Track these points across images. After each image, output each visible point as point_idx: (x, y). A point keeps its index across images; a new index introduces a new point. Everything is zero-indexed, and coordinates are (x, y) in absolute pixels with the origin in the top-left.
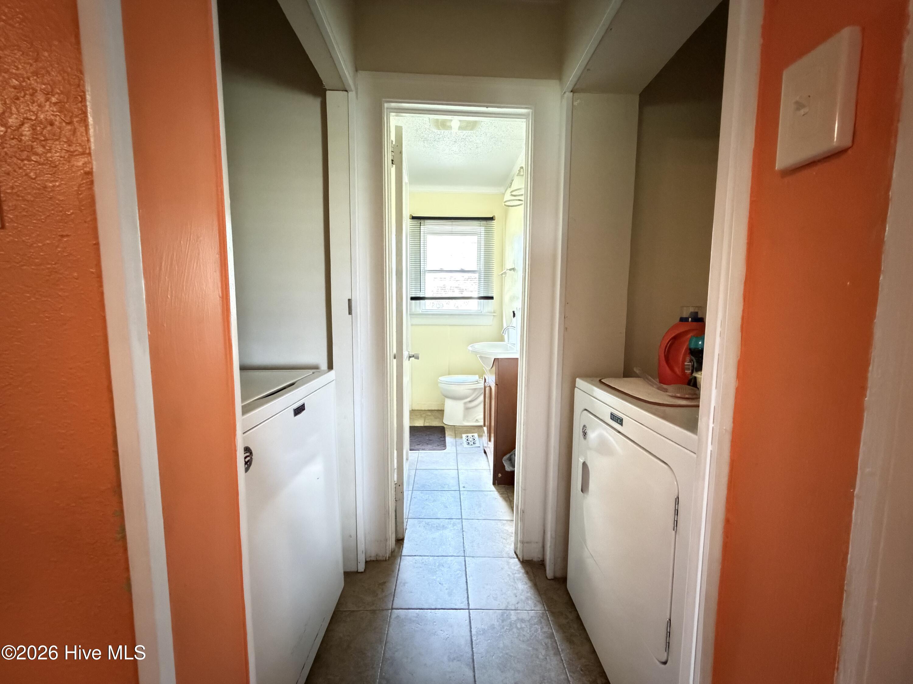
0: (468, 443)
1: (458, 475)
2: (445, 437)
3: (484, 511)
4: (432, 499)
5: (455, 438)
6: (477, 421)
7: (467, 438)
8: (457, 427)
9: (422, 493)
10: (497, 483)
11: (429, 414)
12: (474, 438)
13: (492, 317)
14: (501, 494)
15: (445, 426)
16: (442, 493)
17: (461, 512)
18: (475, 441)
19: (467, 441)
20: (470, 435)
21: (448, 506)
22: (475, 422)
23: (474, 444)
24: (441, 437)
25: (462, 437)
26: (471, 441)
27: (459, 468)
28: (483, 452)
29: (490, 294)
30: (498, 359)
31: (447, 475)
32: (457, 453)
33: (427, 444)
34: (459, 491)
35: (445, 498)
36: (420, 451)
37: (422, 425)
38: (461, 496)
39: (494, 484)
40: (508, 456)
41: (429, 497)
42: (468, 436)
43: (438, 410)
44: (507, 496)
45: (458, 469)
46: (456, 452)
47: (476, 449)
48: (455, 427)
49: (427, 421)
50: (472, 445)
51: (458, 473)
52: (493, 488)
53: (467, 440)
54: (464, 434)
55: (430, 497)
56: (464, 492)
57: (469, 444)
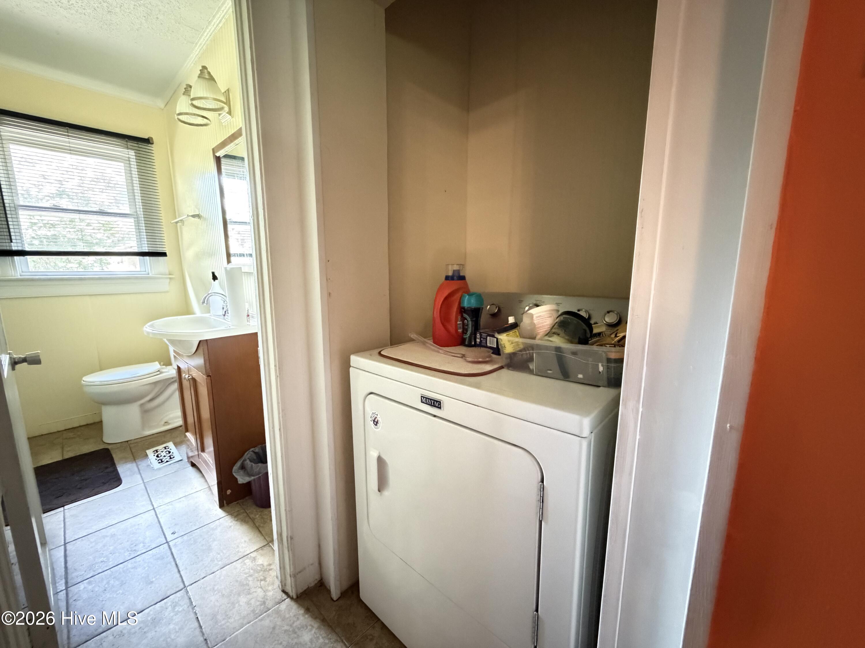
0: (160, 461)
1: (157, 517)
2: (113, 465)
3: (219, 554)
4: (117, 583)
5: (135, 460)
6: (166, 423)
7: (156, 454)
8: (132, 442)
9: (90, 583)
10: (226, 503)
11: (71, 435)
12: (169, 450)
13: (168, 280)
14: (235, 517)
15: (109, 447)
16: (135, 562)
17: (181, 576)
18: (171, 454)
19: (158, 458)
20: (160, 448)
21: (154, 579)
22: (164, 425)
23: (171, 458)
24: (107, 468)
25: (147, 455)
26: (165, 456)
27: (155, 507)
28: (189, 465)
29: (158, 249)
30: (207, 340)
31: (137, 527)
32: (144, 483)
33: (80, 488)
34: (167, 542)
35: (145, 568)
36: (66, 507)
37: (59, 458)
38: (173, 550)
39: (221, 506)
40: (239, 464)
41: (108, 583)
42: (157, 451)
43: (87, 425)
44: (245, 514)
45: (154, 509)
46: (142, 482)
47: (177, 465)
48: (129, 442)
49: (69, 449)
50: (167, 461)
51: (156, 515)
52: (220, 513)
53: (158, 456)
54: (148, 449)
55: (112, 582)
56: (176, 540)
57: (162, 462)
